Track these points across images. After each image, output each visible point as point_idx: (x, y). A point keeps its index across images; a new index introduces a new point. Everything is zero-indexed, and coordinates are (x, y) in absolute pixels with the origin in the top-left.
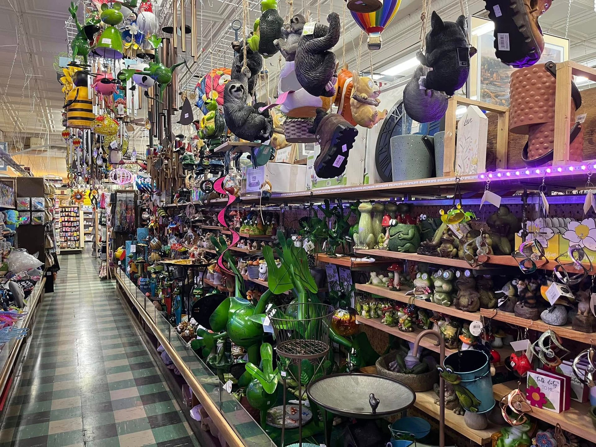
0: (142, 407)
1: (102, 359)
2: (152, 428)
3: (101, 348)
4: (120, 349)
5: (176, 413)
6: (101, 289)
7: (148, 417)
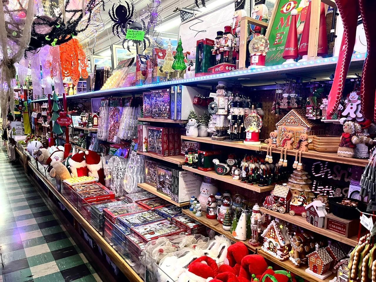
0: (40, 230)
1: (9, 202)
2: (47, 243)
3: (7, 195)
4: (21, 195)
5: (63, 232)
6: (5, 158)
7: (44, 236)
